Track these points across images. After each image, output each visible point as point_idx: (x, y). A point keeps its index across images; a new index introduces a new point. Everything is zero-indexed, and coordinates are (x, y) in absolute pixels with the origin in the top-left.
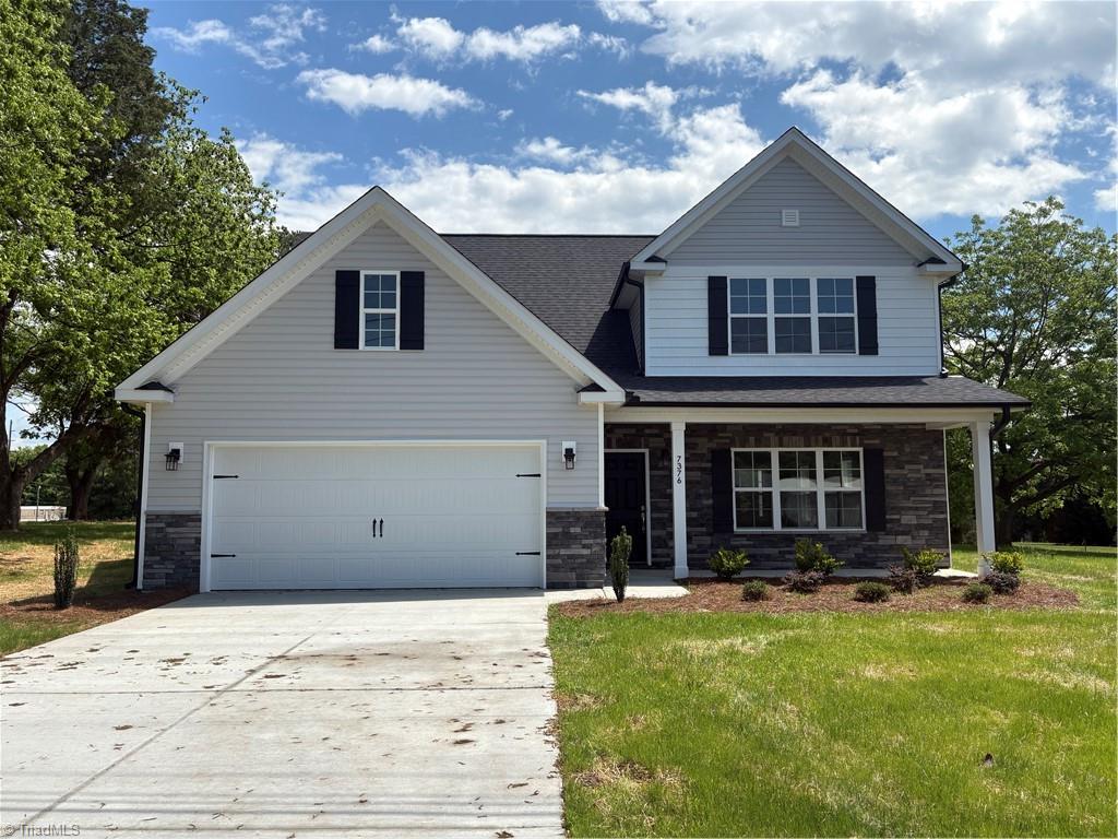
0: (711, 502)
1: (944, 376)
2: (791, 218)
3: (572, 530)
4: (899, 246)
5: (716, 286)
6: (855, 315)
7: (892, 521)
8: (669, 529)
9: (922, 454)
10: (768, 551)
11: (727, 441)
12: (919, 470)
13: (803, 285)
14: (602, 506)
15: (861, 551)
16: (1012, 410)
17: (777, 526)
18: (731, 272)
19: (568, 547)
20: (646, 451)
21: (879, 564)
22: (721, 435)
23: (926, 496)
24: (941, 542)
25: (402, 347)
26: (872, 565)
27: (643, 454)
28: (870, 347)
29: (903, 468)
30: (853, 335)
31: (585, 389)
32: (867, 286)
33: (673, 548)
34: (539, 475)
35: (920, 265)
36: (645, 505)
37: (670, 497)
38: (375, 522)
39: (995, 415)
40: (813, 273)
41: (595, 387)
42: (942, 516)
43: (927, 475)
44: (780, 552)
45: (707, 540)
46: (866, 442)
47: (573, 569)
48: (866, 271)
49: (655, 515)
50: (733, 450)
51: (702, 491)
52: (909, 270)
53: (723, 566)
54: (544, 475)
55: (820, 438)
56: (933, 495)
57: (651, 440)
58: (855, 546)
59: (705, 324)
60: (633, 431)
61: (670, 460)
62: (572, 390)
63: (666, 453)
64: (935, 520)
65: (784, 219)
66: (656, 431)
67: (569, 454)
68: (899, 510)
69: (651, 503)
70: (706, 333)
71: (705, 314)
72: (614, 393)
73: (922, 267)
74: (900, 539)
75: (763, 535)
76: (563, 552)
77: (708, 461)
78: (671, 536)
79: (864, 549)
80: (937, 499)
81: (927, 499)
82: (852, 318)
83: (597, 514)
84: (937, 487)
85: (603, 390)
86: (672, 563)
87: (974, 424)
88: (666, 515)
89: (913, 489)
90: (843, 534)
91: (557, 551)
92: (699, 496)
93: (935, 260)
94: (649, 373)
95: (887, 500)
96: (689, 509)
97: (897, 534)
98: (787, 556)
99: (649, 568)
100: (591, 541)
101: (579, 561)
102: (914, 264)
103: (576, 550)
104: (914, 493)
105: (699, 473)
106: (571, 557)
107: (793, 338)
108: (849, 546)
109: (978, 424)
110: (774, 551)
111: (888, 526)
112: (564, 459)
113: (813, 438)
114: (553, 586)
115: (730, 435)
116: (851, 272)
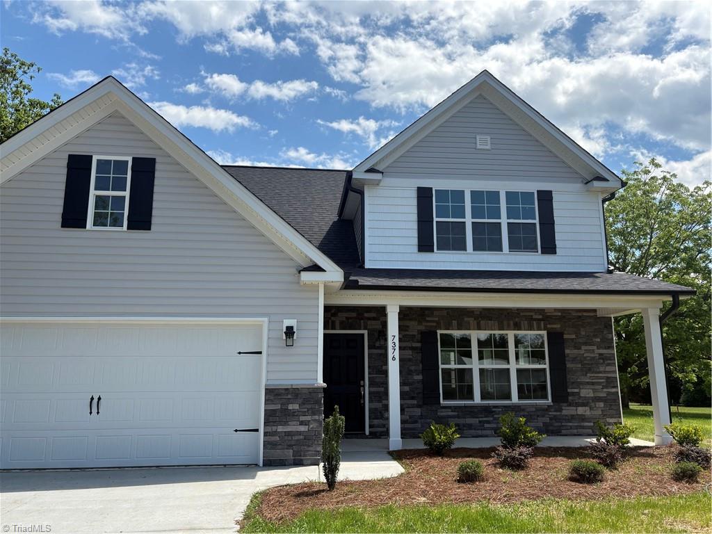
0: (420, 377)
1: (610, 272)
2: (484, 142)
3: (290, 407)
4: (570, 167)
5: (424, 195)
6: (537, 221)
7: (573, 394)
8: (384, 402)
9: (595, 336)
10: (469, 421)
11: (435, 324)
12: (593, 350)
13: (494, 196)
14: (320, 382)
15: (547, 420)
16: (681, 298)
17: (477, 399)
18: (436, 184)
19: (286, 423)
20: (365, 332)
21: (564, 432)
22: (427, 319)
23: (600, 372)
24: (614, 412)
25: (129, 228)
26: (556, 432)
27: (363, 335)
28: (549, 247)
29: (580, 349)
30: (536, 237)
31: (306, 269)
32: (546, 198)
33: (388, 419)
34: (260, 353)
35: (587, 183)
36: (364, 379)
37: (386, 373)
38: (92, 399)
39: (664, 303)
40: (502, 187)
41: (316, 268)
42: (614, 390)
43: (600, 354)
44: (480, 422)
45: (418, 412)
46: (549, 326)
47: (290, 446)
48: (545, 186)
49: (373, 389)
50: (439, 332)
51: (413, 368)
52: (578, 186)
53: (435, 441)
54: (264, 353)
55: (512, 323)
56: (605, 372)
57: (369, 322)
58: (543, 416)
59: (415, 226)
60: (354, 315)
61: (386, 340)
62: (294, 271)
63: (383, 333)
64: (609, 393)
65: (478, 142)
66: (373, 315)
67: (290, 332)
68: (579, 385)
69: (369, 378)
70: (415, 234)
71: (415, 217)
72: (334, 274)
73: (588, 184)
74: (581, 410)
75: (465, 407)
76: (280, 429)
77: (418, 342)
78: (386, 408)
79: (551, 419)
80: (609, 375)
81: (600, 375)
82: (535, 224)
83: (313, 391)
84: (609, 365)
85: (323, 270)
86: (386, 434)
87: (646, 310)
88: (382, 389)
89: (589, 366)
90: (532, 406)
91: (274, 428)
92: (410, 372)
93: (600, 178)
94: (368, 265)
95: (568, 377)
96: (402, 384)
97: (578, 405)
98: (486, 425)
99: (367, 437)
100: (308, 418)
101: (296, 438)
102: (582, 182)
103: (293, 427)
104: (590, 370)
105: (410, 352)
106: (288, 434)
107: (487, 239)
108: (538, 416)
109: (649, 310)
110: (474, 421)
111: (570, 398)
112: (284, 338)
113: (505, 323)
114: (270, 464)
115: (437, 319)
116: (533, 187)
